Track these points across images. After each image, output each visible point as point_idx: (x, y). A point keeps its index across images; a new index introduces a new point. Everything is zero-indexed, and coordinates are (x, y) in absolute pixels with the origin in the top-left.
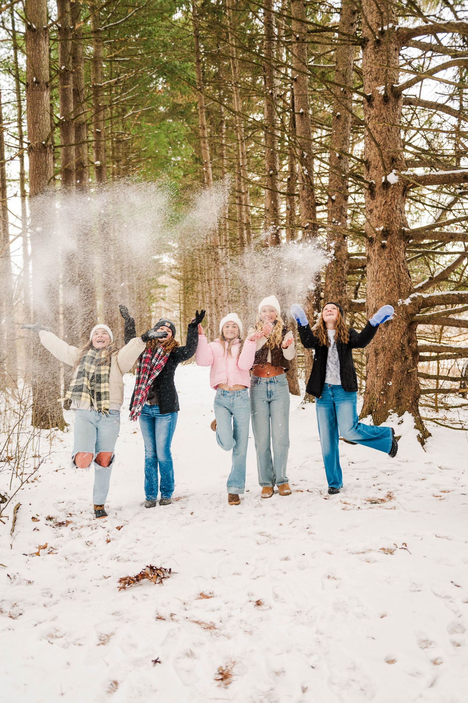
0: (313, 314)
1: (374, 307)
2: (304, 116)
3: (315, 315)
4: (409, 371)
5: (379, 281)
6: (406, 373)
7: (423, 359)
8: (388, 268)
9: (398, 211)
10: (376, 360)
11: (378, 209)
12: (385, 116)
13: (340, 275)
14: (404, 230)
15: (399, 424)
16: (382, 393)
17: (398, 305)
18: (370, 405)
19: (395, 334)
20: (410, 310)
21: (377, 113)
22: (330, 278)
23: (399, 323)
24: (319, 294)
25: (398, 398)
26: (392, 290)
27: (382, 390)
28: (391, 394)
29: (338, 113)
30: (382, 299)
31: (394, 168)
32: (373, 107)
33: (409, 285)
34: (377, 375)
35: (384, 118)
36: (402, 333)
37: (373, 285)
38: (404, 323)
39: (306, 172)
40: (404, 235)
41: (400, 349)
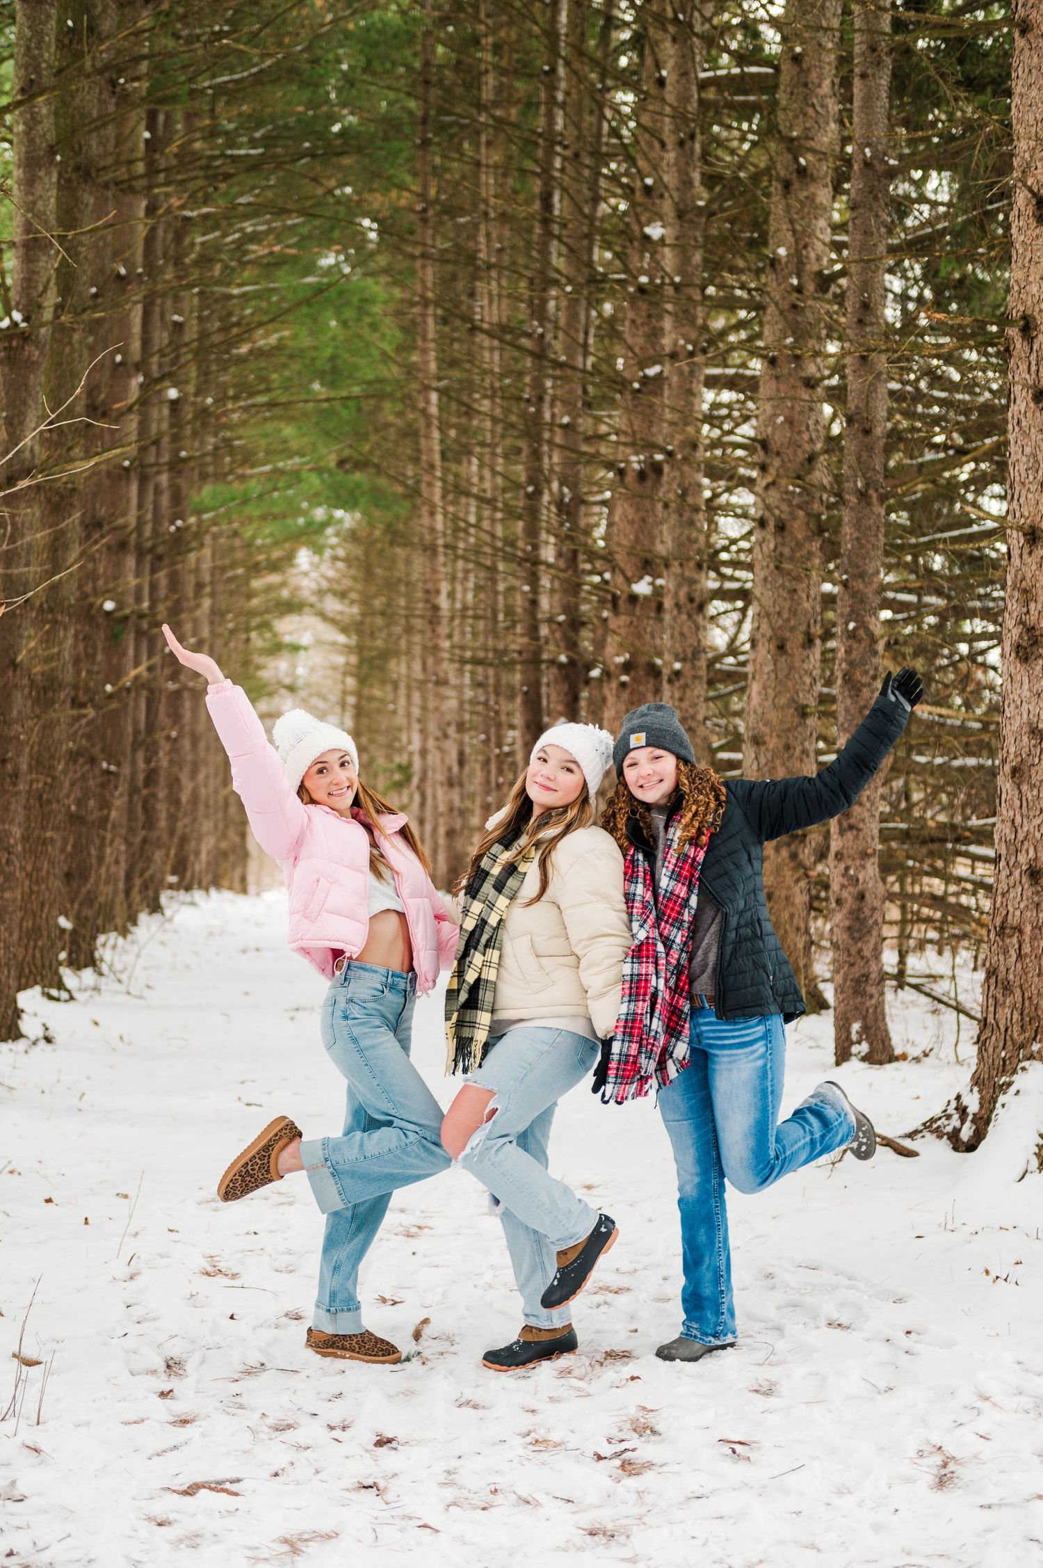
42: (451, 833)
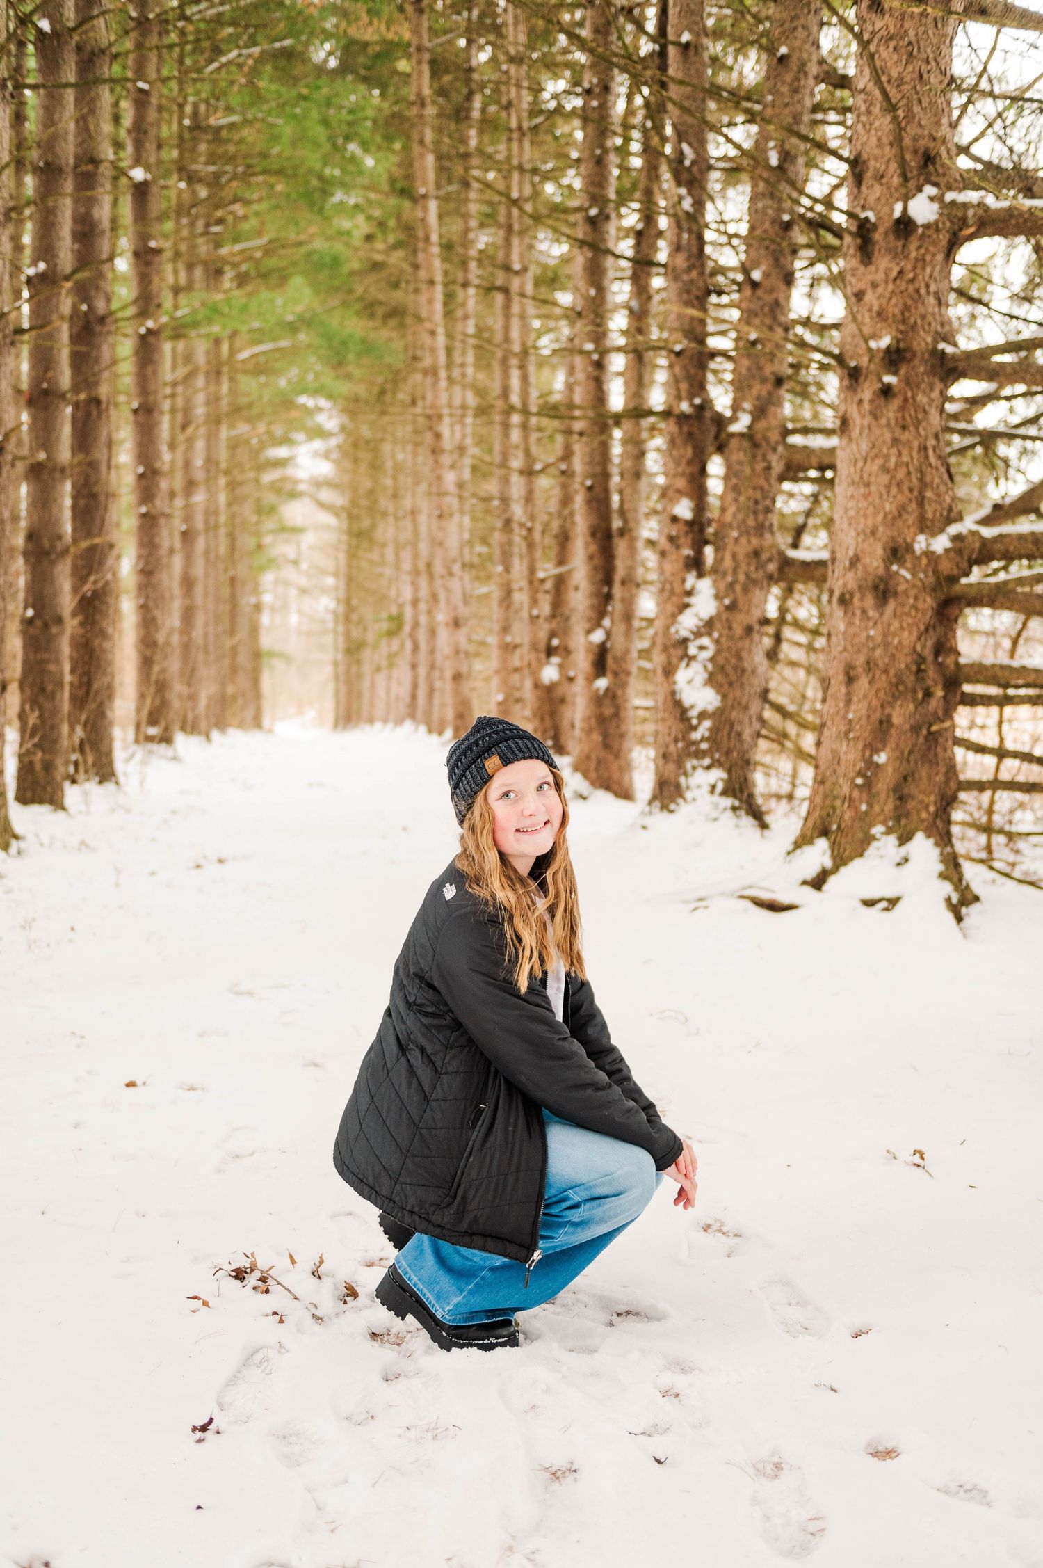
0: (684, 581)
1: (851, 553)
2: (691, 52)
3: (688, 586)
4: (934, 728)
5: (868, 485)
6: (924, 732)
7: (972, 701)
8: (894, 451)
9: (932, 300)
10: (848, 694)
11: (880, 290)
12: (913, 39)
13: (762, 482)
14: (943, 351)
15: (899, 864)
16: (859, 781)
17: (913, 551)
18: (824, 813)
19: (902, 628)
20: (946, 567)
21: (891, 28)
22: (736, 489)
23: (916, 598)
24: (702, 530)
25: (901, 798)
26: (902, 509)
27: (860, 774)
28: (883, 785)
29: (783, 50)
30: (873, 533)
31: (928, 181)
32: (882, 12)
33: (948, 499)
34: (846, 734)
35: (910, 43)
36: (922, 627)
37: (852, 497)
38: (929, 600)
39: (687, 204)
40: (942, 364)
41: (914, 668)
42: (457, 677)
